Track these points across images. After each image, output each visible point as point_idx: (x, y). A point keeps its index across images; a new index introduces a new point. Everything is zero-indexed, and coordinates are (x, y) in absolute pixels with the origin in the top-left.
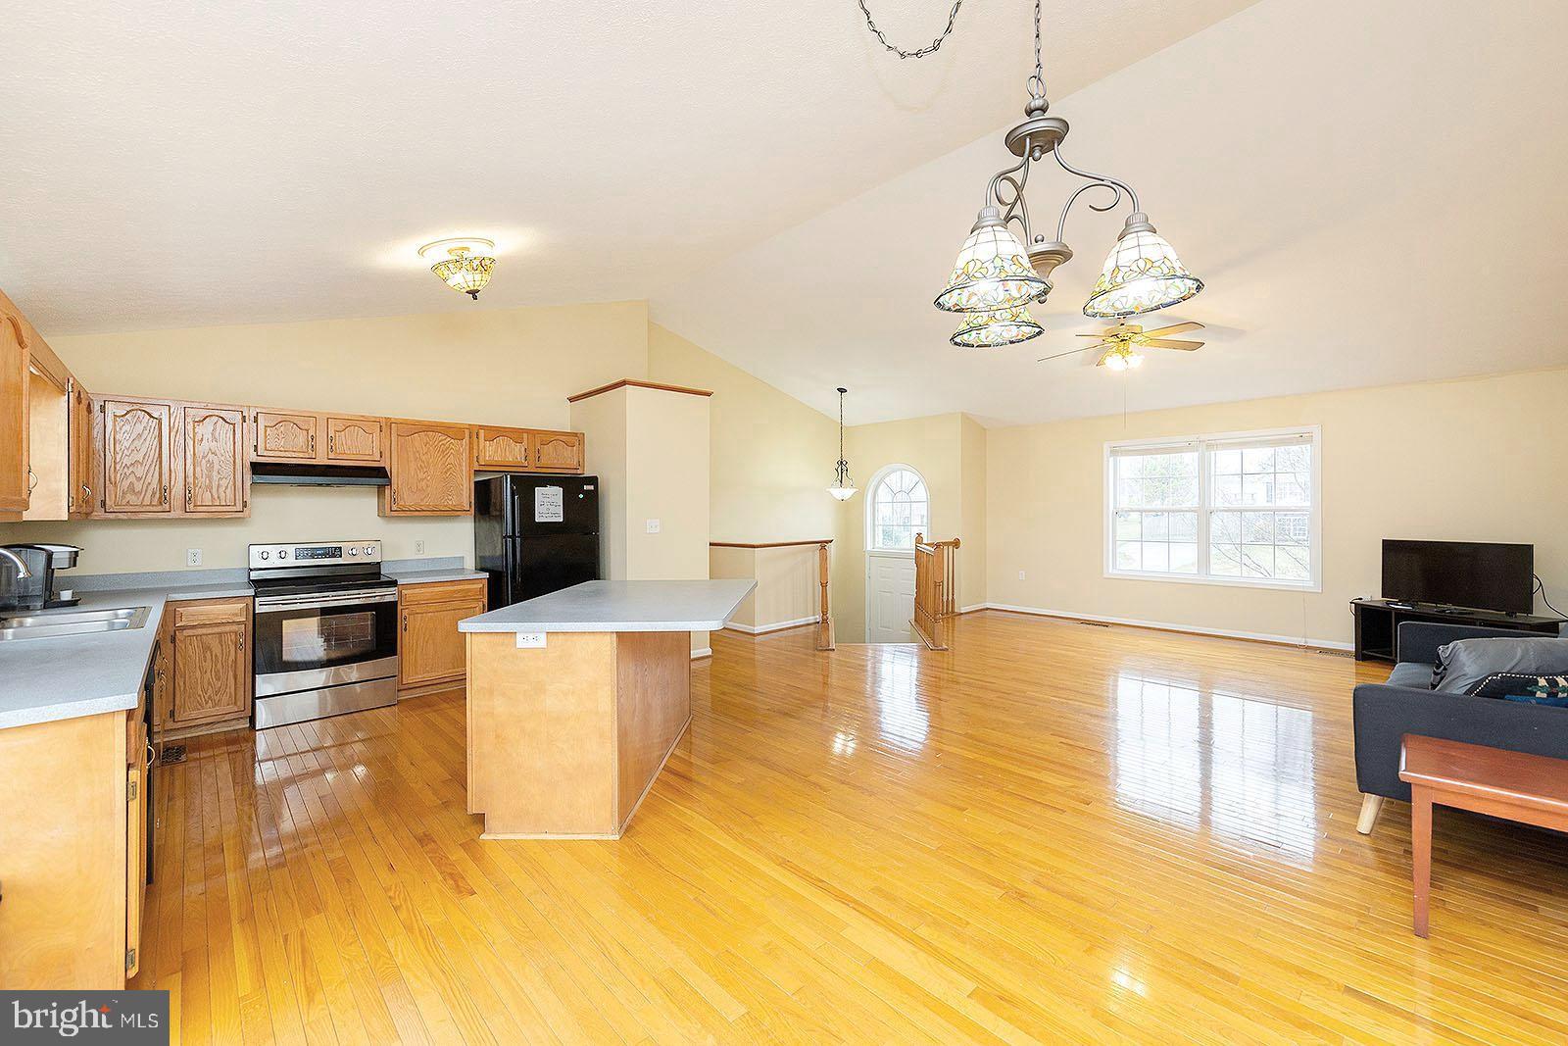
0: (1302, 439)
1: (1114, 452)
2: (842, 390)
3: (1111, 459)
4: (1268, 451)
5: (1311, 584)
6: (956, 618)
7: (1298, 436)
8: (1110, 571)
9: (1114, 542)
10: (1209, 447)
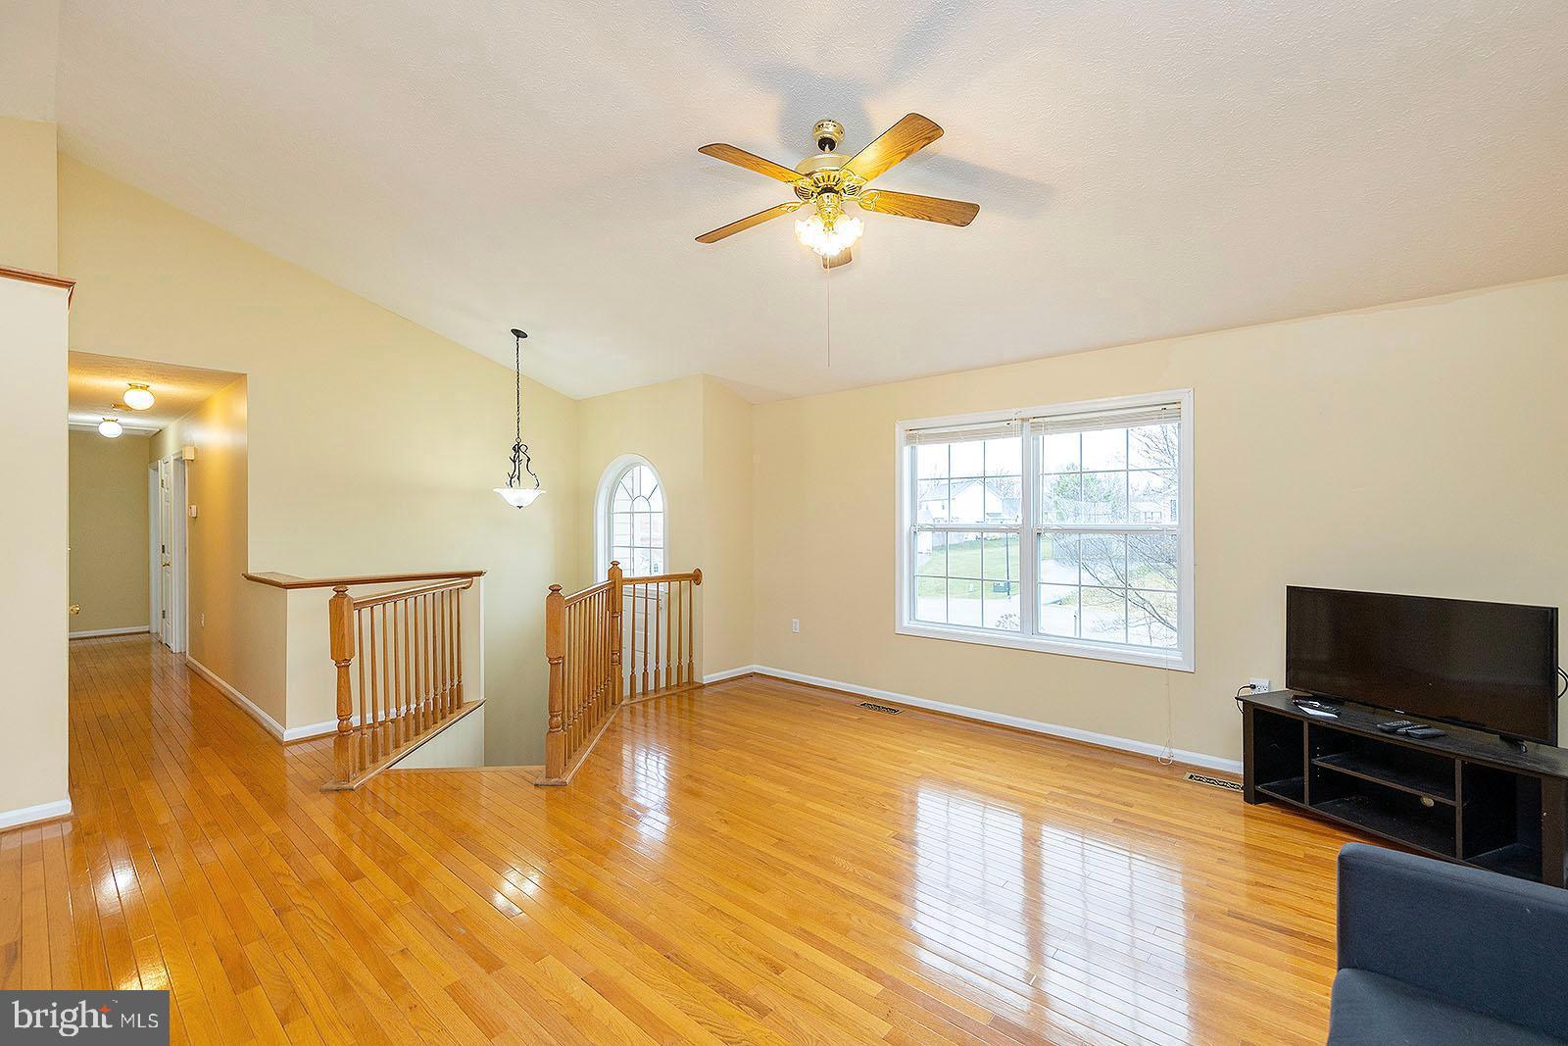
0: (1167, 411)
1: (913, 437)
2: (518, 334)
3: (907, 450)
4: (1117, 435)
5: (1176, 656)
6: (696, 692)
7: (1160, 408)
8: (906, 623)
9: (912, 578)
10: (1036, 427)
